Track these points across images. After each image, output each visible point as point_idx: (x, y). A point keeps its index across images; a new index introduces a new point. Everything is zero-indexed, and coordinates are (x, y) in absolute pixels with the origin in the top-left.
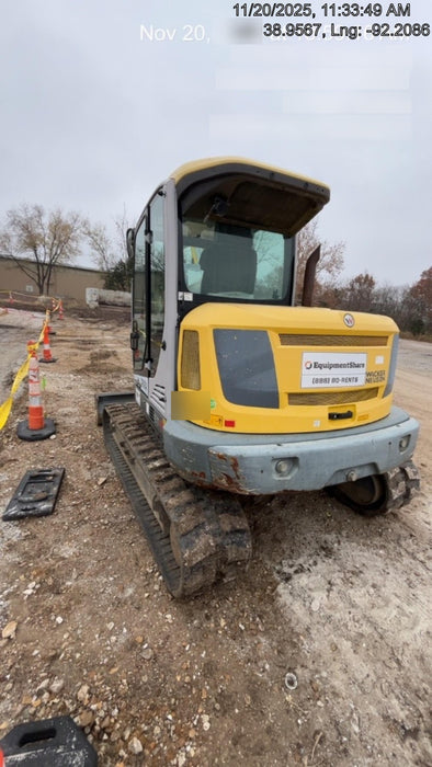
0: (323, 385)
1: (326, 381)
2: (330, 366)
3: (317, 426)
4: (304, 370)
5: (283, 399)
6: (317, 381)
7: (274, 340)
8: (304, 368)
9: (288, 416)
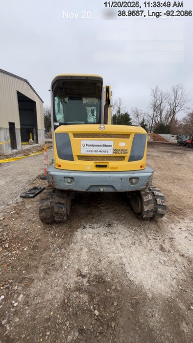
0: (90, 153)
1: (92, 151)
2: (93, 146)
3: (89, 169)
4: (82, 147)
5: (76, 158)
6: (87, 151)
7: (71, 136)
8: (82, 146)
9: (77, 164)
